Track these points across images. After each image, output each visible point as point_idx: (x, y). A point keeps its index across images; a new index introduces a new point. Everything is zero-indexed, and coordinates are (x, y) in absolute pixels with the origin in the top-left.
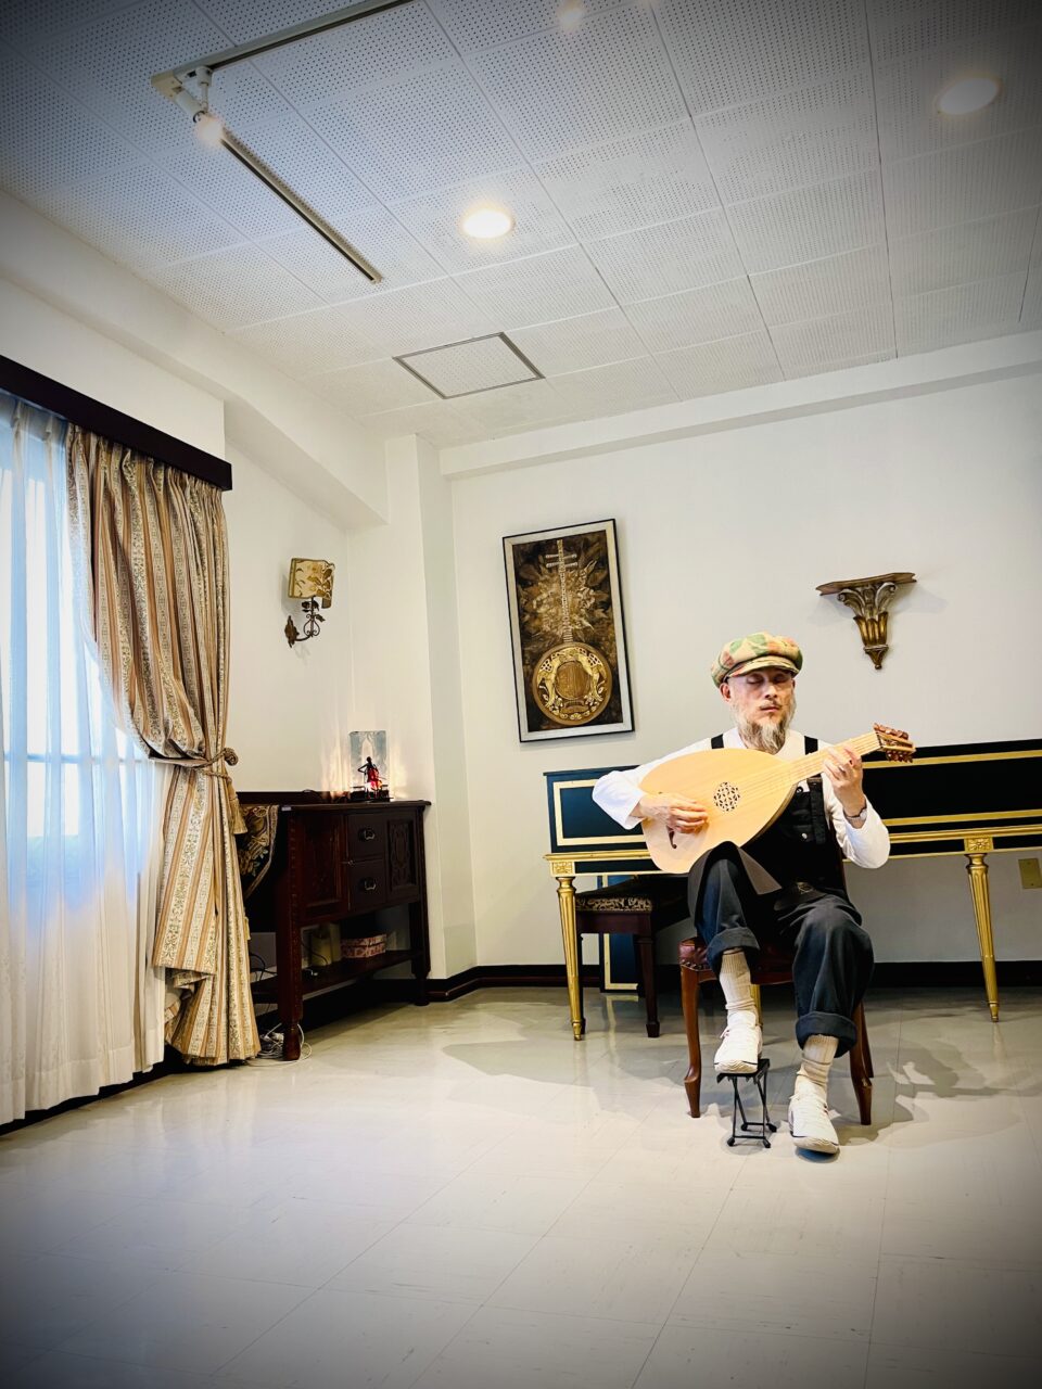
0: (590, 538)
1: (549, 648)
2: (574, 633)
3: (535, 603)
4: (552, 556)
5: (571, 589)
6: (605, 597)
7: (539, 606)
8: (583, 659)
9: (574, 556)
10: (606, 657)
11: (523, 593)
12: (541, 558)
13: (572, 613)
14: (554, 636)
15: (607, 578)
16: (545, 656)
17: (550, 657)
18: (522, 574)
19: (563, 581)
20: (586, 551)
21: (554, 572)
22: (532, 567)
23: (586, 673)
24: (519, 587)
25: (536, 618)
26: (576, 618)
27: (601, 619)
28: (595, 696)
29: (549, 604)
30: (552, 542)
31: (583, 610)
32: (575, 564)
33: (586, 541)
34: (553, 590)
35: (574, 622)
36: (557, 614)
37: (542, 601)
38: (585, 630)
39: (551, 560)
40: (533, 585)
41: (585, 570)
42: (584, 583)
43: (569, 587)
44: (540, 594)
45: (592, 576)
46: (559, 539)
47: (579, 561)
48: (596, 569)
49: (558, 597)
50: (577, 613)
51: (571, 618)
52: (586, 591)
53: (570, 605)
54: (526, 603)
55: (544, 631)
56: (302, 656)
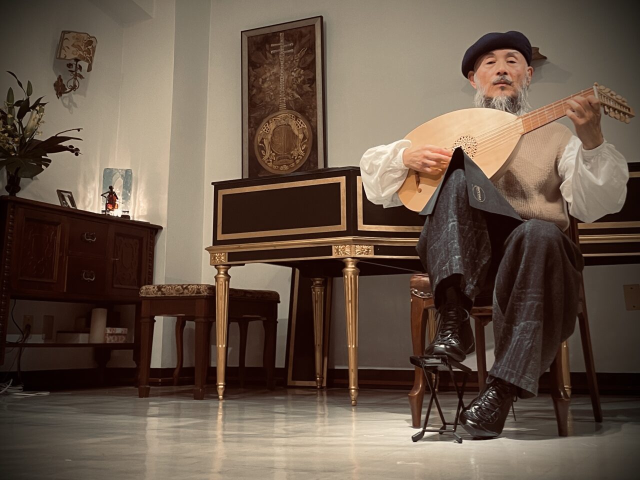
0: (303, 30)
1: (268, 115)
2: (287, 103)
3: (261, 80)
4: (275, 45)
5: (287, 70)
6: (311, 77)
7: (264, 81)
8: (293, 123)
9: (291, 44)
10: (309, 121)
11: (253, 73)
12: (267, 46)
13: (286, 89)
14: (274, 105)
15: (314, 62)
16: (265, 120)
17: (268, 122)
18: (253, 58)
19: (282, 63)
20: (300, 41)
21: (276, 57)
22: (260, 53)
23: (294, 134)
25: (260, 92)
26: (289, 91)
27: (307, 92)
28: (300, 151)
29: (270, 80)
30: (276, 34)
31: (295, 86)
32: (291, 50)
33: (301, 32)
34: (275, 70)
35: (288, 94)
36: (276, 89)
37: (266, 78)
38: (296, 100)
39: (274, 48)
40: (260, 67)
41: (299, 55)
42: (297, 65)
43: (286, 68)
44: (266, 73)
45: (303, 59)
46: (282, 32)
47: (295, 48)
48: (307, 53)
49: (277, 76)
50: (290, 88)
51: (286, 91)
52: (298, 71)
53: (286, 81)
54: (255, 80)
55: (266, 102)
56: (69, 107)
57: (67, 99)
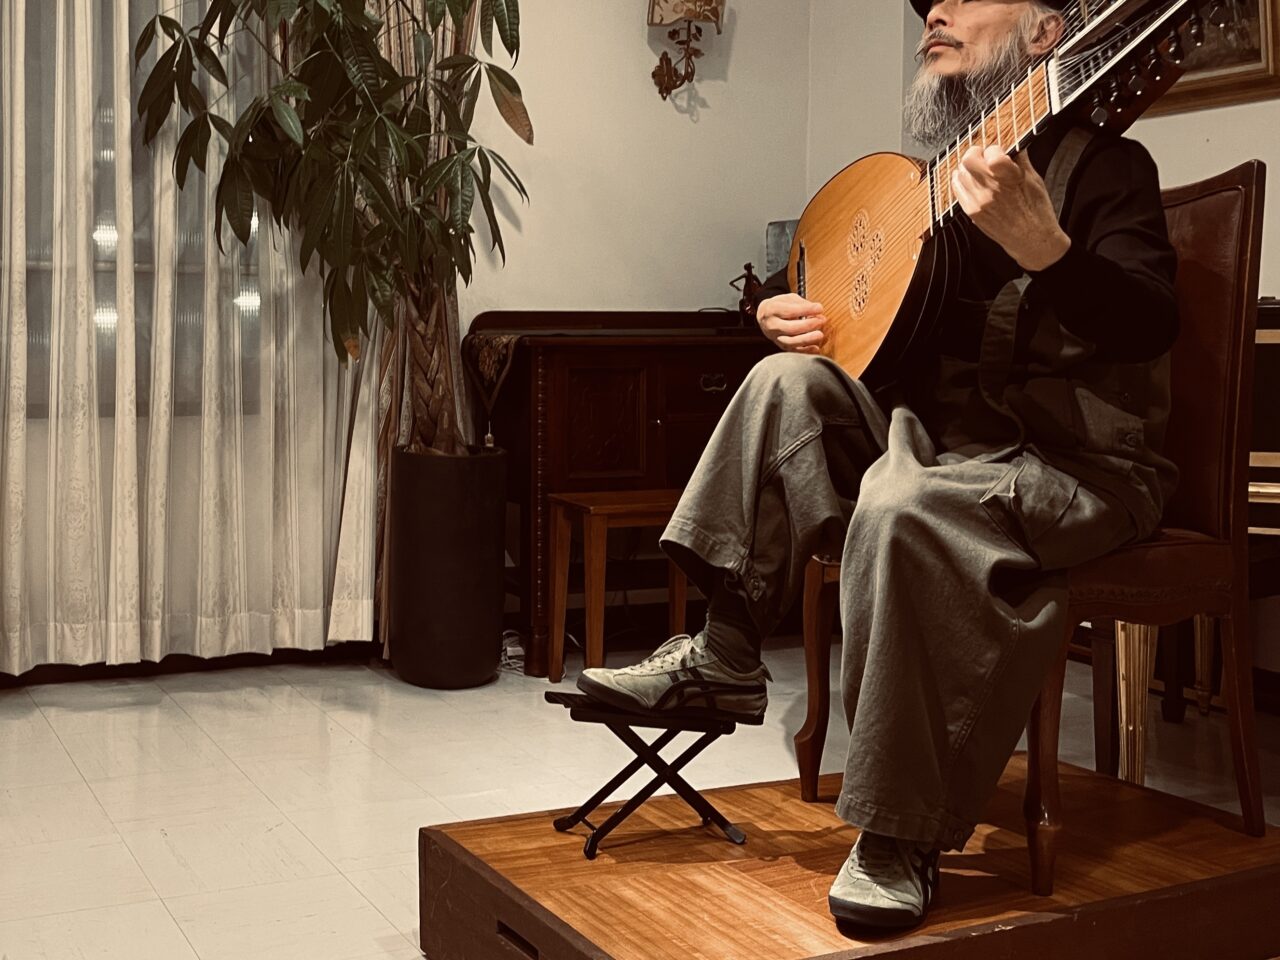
56: (689, 111)
57: (685, 95)
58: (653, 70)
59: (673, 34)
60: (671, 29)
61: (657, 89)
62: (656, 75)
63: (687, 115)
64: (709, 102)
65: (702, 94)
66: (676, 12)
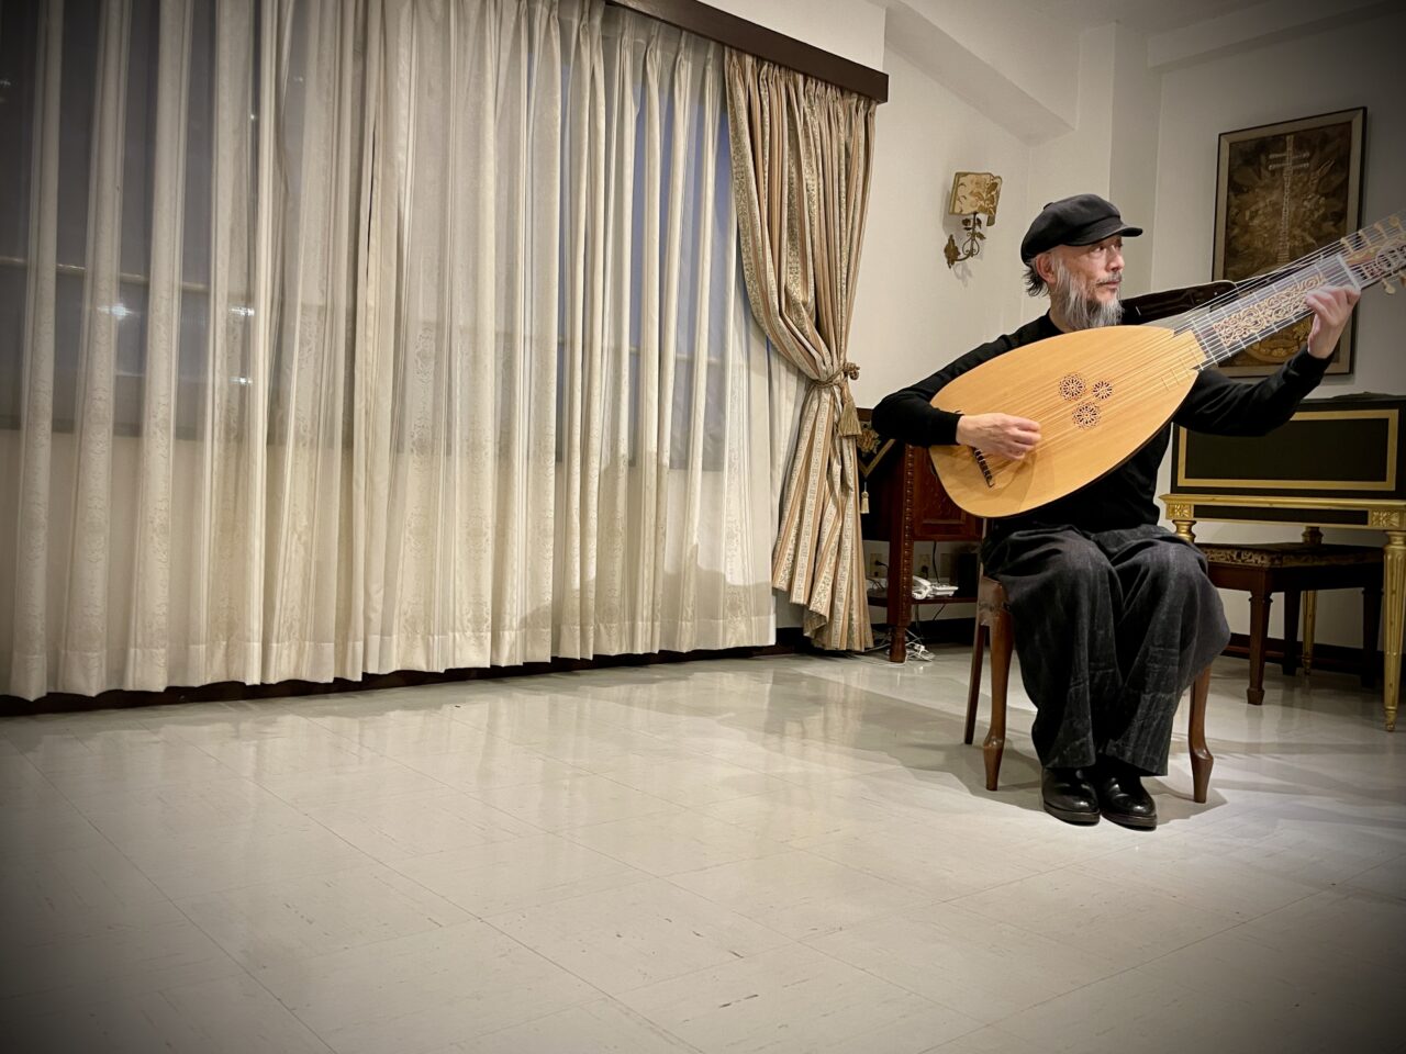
0: (1329, 132)
2: (1293, 251)
3: (1248, 213)
4: (1277, 156)
5: (1296, 196)
6: (1336, 210)
7: (1254, 215)
11: (1235, 202)
12: (1263, 158)
13: (1291, 228)
14: (1268, 253)
15: (1345, 184)
18: (1236, 178)
19: (1287, 186)
20: (1322, 149)
21: (1278, 176)
22: (1250, 170)
24: (1231, 194)
25: (1246, 232)
26: (1297, 232)
27: (1330, 233)
29: (1264, 214)
30: (1279, 138)
31: (1308, 223)
32: (1306, 165)
33: (1324, 135)
34: (1274, 198)
35: (1294, 237)
36: (1274, 227)
37: (1257, 211)
39: (1276, 161)
40: (1247, 192)
41: (1318, 172)
42: (1314, 188)
43: (1294, 194)
44: (1256, 202)
45: (1326, 179)
46: (1289, 134)
47: (1313, 161)
48: (1332, 170)
49: (1277, 207)
50: (1299, 226)
51: (1291, 232)
52: (1315, 199)
53: (1292, 216)
54: (1237, 214)
55: (1256, 249)
56: (962, 278)
57: (961, 267)
58: (944, 246)
59: (966, 222)
60: (964, 218)
61: (946, 260)
62: (946, 251)
63: (960, 281)
64: (973, 274)
65: (969, 268)
66: (971, 206)
